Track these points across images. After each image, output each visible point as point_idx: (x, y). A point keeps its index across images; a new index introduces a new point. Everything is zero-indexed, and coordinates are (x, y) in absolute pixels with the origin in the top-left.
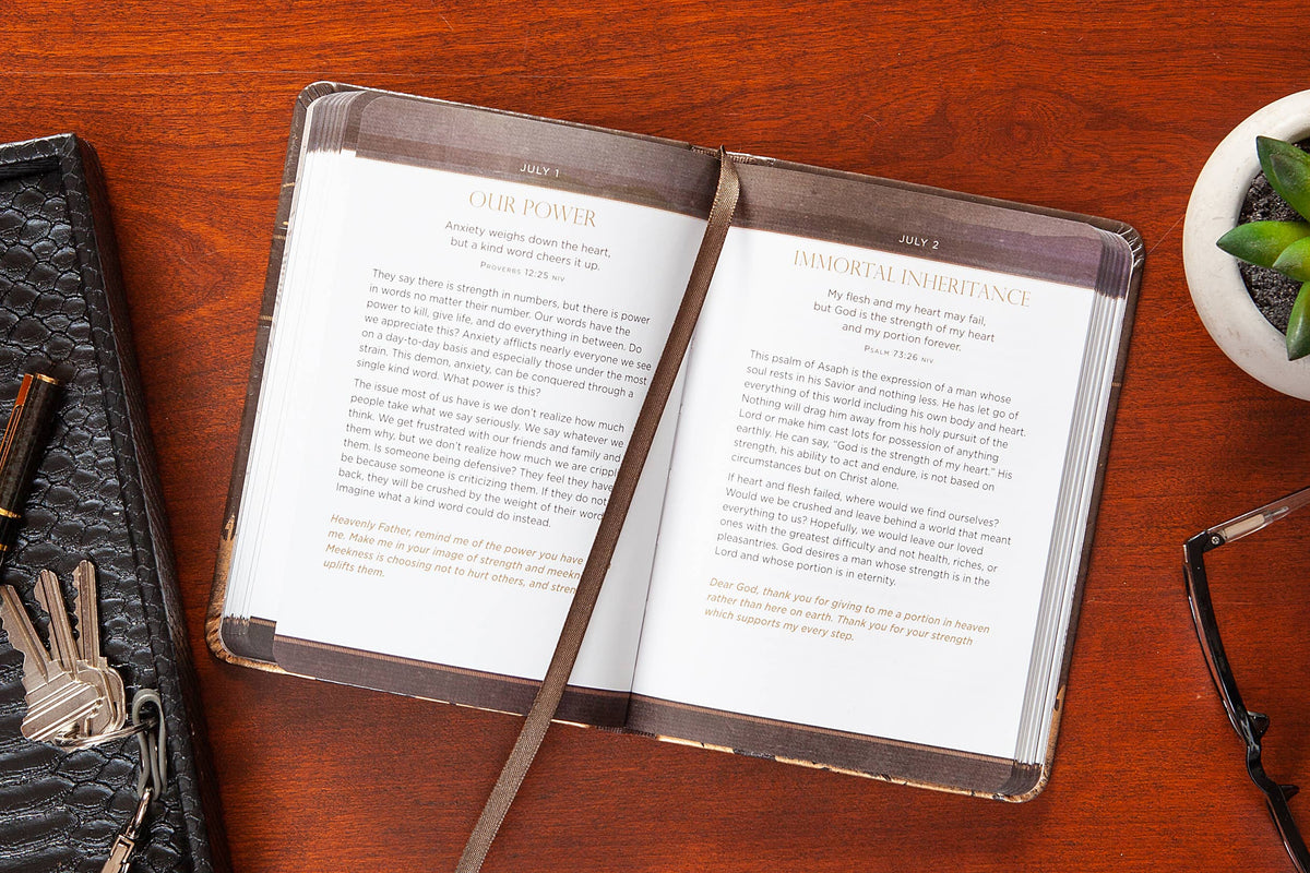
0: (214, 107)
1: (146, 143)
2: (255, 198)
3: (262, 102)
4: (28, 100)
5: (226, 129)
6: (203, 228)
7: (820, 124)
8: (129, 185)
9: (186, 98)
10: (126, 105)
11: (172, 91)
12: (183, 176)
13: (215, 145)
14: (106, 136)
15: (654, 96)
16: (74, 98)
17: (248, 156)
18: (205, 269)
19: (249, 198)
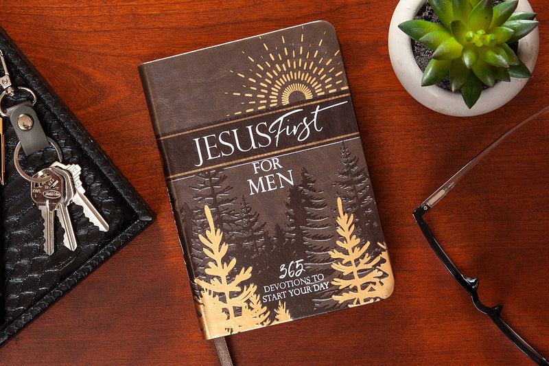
0: (95, 13)
1: (63, 30)
2: (115, 56)
3: (118, 10)
4: (8, 10)
5: (101, 23)
6: (90, 70)
7: (382, 21)
8: (55, 50)
9: (82, 9)
10: (54, 12)
11: (75, 5)
12: (81, 46)
13: (95, 31)
14: (45, 27)
15: (304, 7)
16: (30, 8)
17: (111, 36)
18: (92, 90)
19: (112, 56)
